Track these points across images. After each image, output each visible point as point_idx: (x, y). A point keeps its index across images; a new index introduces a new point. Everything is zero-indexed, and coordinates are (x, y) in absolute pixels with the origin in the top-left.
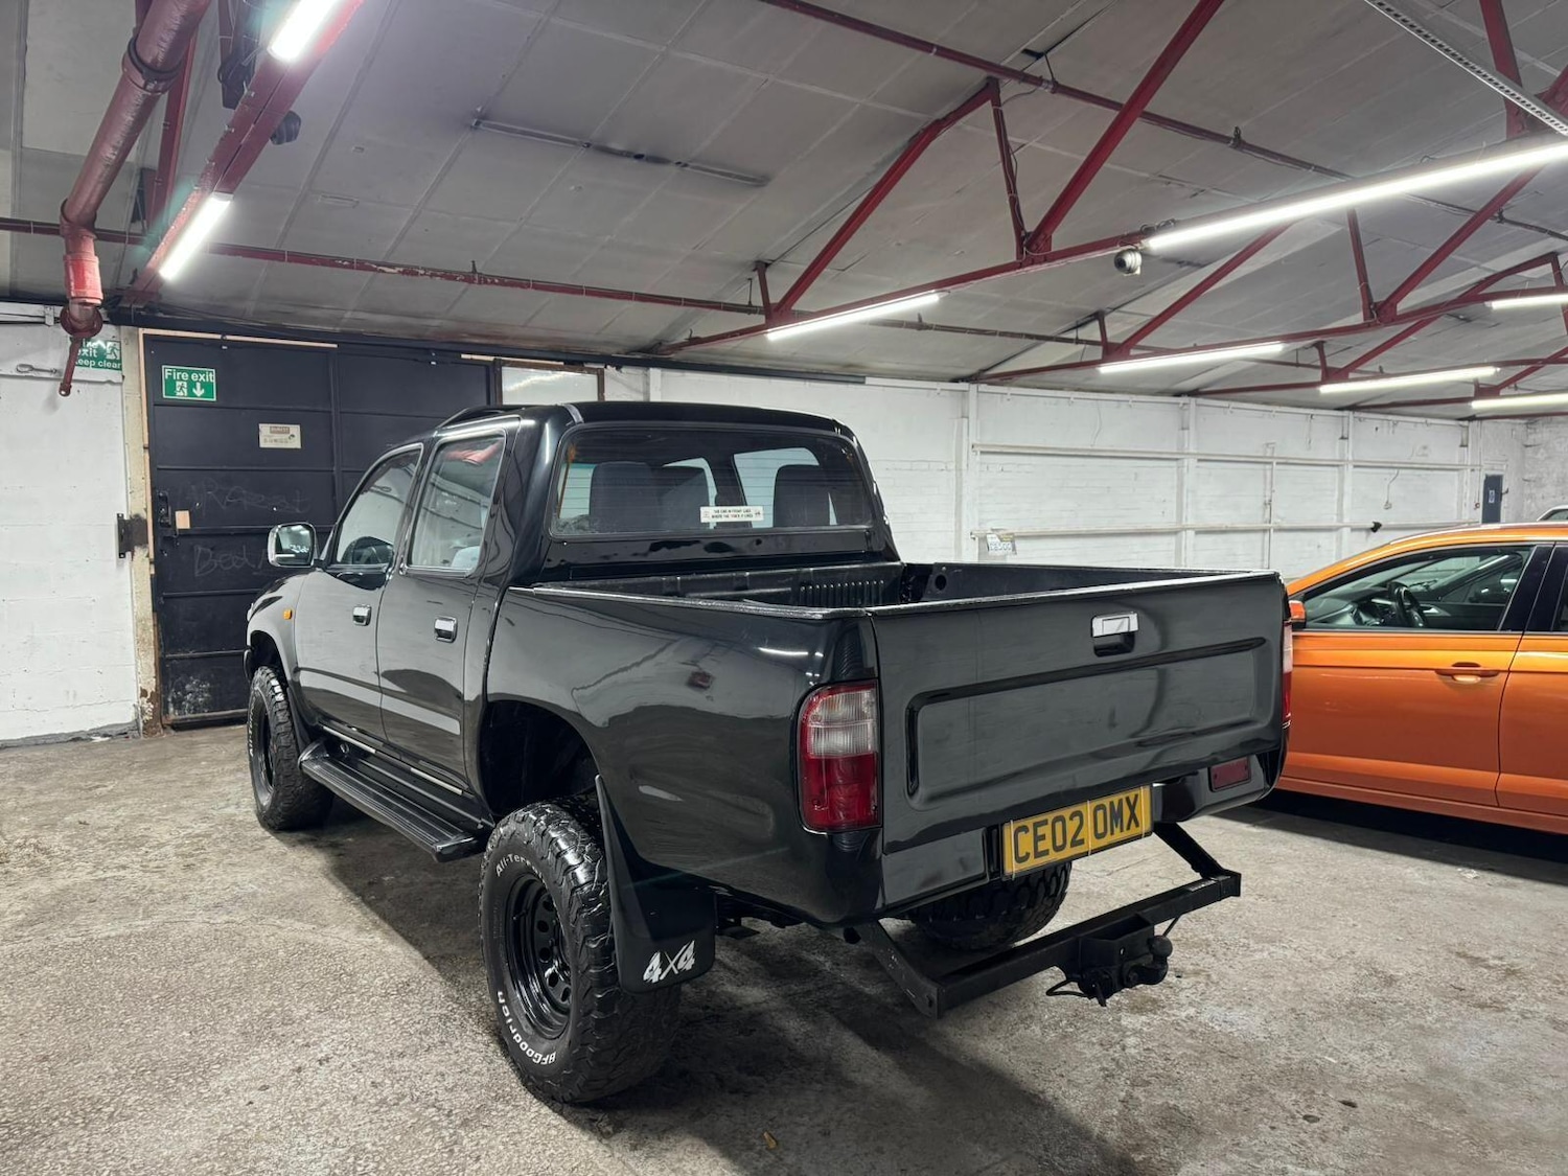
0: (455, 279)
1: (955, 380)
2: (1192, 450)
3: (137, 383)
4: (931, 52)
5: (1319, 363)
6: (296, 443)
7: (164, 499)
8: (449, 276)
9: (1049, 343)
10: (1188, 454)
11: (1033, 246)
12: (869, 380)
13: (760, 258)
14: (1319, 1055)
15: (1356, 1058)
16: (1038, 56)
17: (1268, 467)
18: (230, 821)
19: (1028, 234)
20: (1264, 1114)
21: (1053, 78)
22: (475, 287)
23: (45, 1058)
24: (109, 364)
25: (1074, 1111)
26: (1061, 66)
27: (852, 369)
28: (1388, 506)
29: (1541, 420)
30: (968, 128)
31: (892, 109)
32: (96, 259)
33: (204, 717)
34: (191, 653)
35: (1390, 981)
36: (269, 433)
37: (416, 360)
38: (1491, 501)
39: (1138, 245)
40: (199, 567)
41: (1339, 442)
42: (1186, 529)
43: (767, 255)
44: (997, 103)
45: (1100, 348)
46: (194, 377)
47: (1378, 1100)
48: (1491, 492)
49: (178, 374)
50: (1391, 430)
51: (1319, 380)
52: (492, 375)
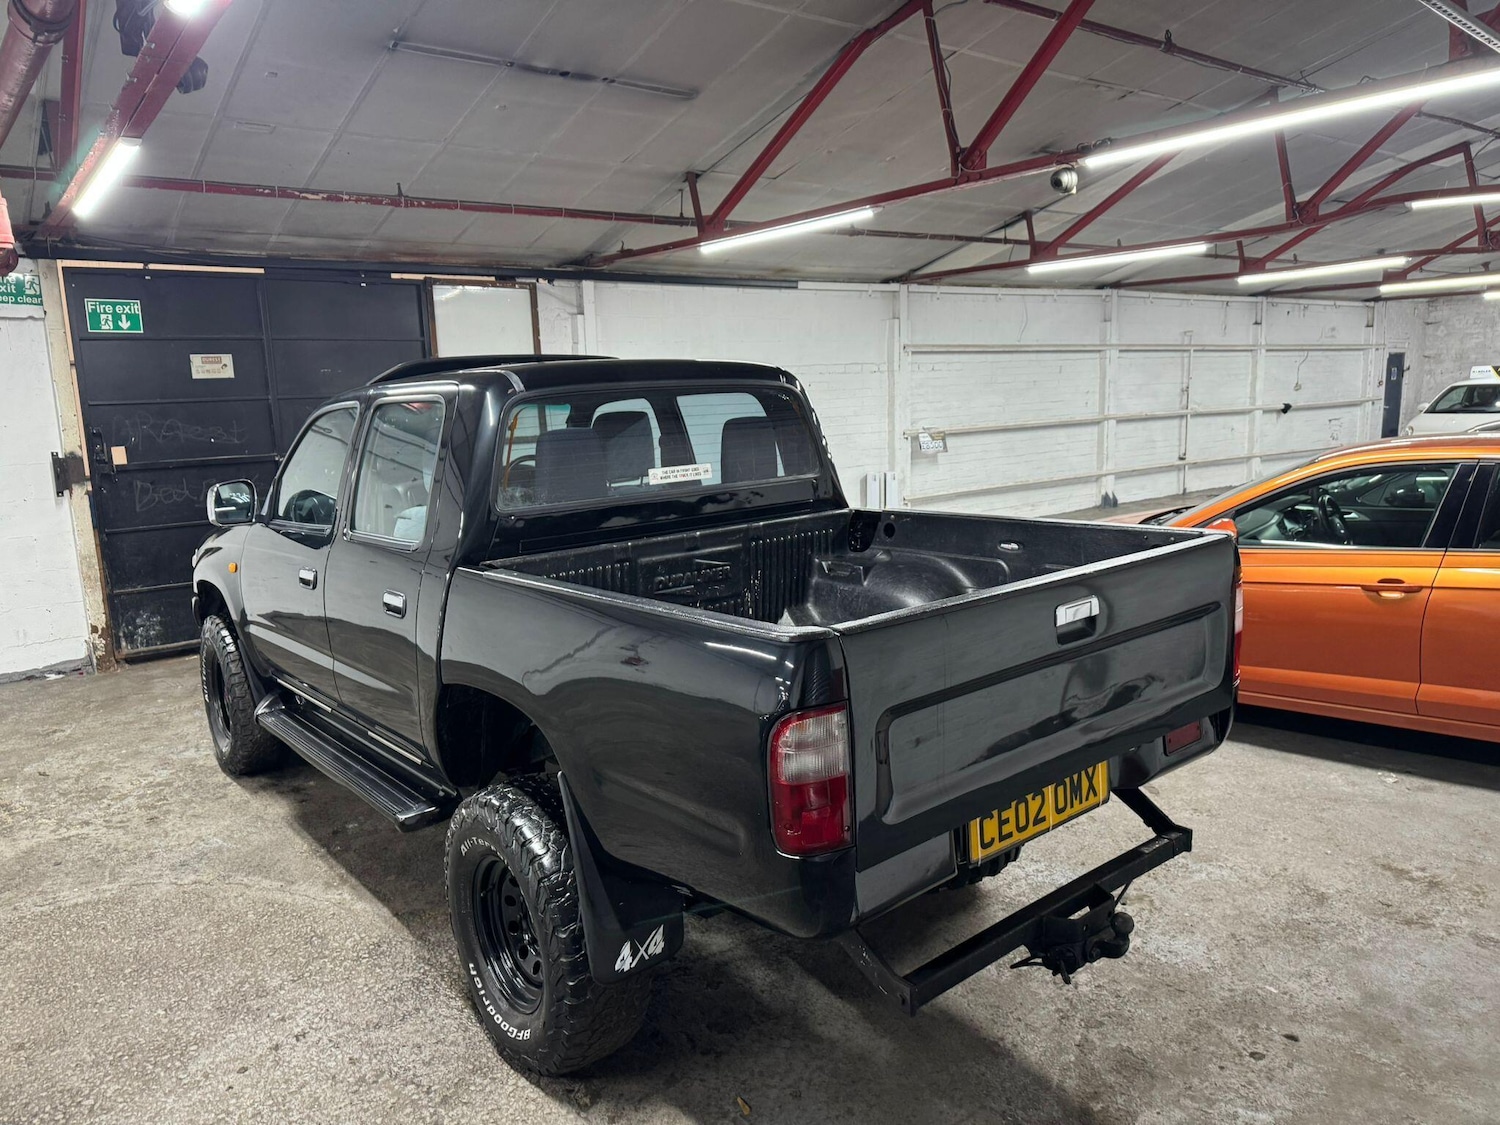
0: (380, 203)
1: (886, 281)
2: (1114, 342)
3: (60, 320)
5: (1236, 254)
6: (229, 373)
7: (98, 435)
8: (374, 200)
9: (975, 244)
10: (1111, 345)
11: (967, 162)
12: (801, 285)
13: (690, 169)
14: (1260, 985)
15: (1295, 986)
17: (1186, 354)
18: (191, 766)
19: (963, 150)
20: (1213, 1053)
22: (401, 210)
23: (21, 1047)
24: (29, 300)
25: (1033, 1059)
27: (785, 274)
28: (1298, 387)
29: (1441, 300)
30: (900, 37)
31: (824, 19)
33: (158, 650)
34: (139, 588)
35: (1322, 899)
36: (200, 364)
37: (346, 283)
38: (1394, 378)
39: (1074, 164)
40: (140, 502)
41: (1253, 328)
42: (1107, 419)
43: (699, 165)
44: (929, 13)
45: (1028, 248)
46: (119, 309)
47: (1319, 1032)
48: (1394, 369)
49: (102, 307)
50: (1302, 313)
51: (1237, 271)
52: (423, 294)
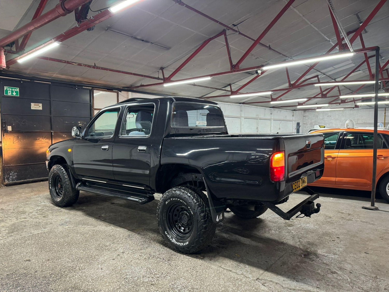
0: (90, 67)
2: (243, 116)
4: (218, 23)
5: (270, 97)
6: (41, 108)
7: (5, 123)
8: (89, 66)
9: (219, 90)
11: (234, 68)
13: (162, 67)
14: (327, 230)
15: (334, 230)
16: (235, 26)
17: (257, 120)
19: (234, 65)
20: (325, 241)
21: (239, 31)
22: (95, 69)
26: (240, 28)
27: (174, 94)
28: (279, 129)
29: (307, 111)
30: (216, 40)
31: (203, 35)
32: (4, 56)
33: (16, 182)
34: (11, 165)
35: (330, 217)
36: (34, 106)
37: (72, 88)
38: (298, 128)
39: (260, 69)
40: (14, 142)
41: (270, 115)
43: (164, 66)
44: (225, 35)
45: (230, 92)
46: (13, 90)
47: (343, 236)
48: (298, 126)
49: (9, 89)
50: (280, 112)
51: (271, 101)
52: (91, 92)
